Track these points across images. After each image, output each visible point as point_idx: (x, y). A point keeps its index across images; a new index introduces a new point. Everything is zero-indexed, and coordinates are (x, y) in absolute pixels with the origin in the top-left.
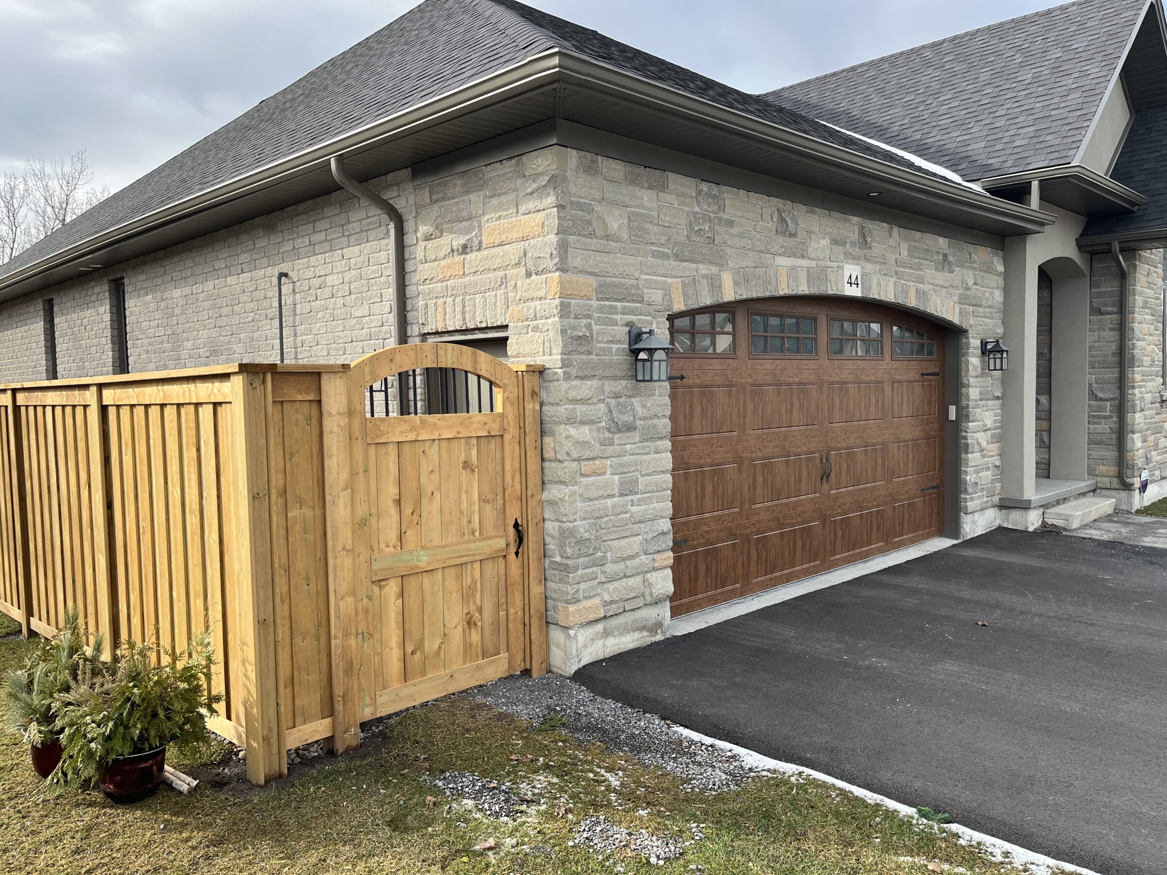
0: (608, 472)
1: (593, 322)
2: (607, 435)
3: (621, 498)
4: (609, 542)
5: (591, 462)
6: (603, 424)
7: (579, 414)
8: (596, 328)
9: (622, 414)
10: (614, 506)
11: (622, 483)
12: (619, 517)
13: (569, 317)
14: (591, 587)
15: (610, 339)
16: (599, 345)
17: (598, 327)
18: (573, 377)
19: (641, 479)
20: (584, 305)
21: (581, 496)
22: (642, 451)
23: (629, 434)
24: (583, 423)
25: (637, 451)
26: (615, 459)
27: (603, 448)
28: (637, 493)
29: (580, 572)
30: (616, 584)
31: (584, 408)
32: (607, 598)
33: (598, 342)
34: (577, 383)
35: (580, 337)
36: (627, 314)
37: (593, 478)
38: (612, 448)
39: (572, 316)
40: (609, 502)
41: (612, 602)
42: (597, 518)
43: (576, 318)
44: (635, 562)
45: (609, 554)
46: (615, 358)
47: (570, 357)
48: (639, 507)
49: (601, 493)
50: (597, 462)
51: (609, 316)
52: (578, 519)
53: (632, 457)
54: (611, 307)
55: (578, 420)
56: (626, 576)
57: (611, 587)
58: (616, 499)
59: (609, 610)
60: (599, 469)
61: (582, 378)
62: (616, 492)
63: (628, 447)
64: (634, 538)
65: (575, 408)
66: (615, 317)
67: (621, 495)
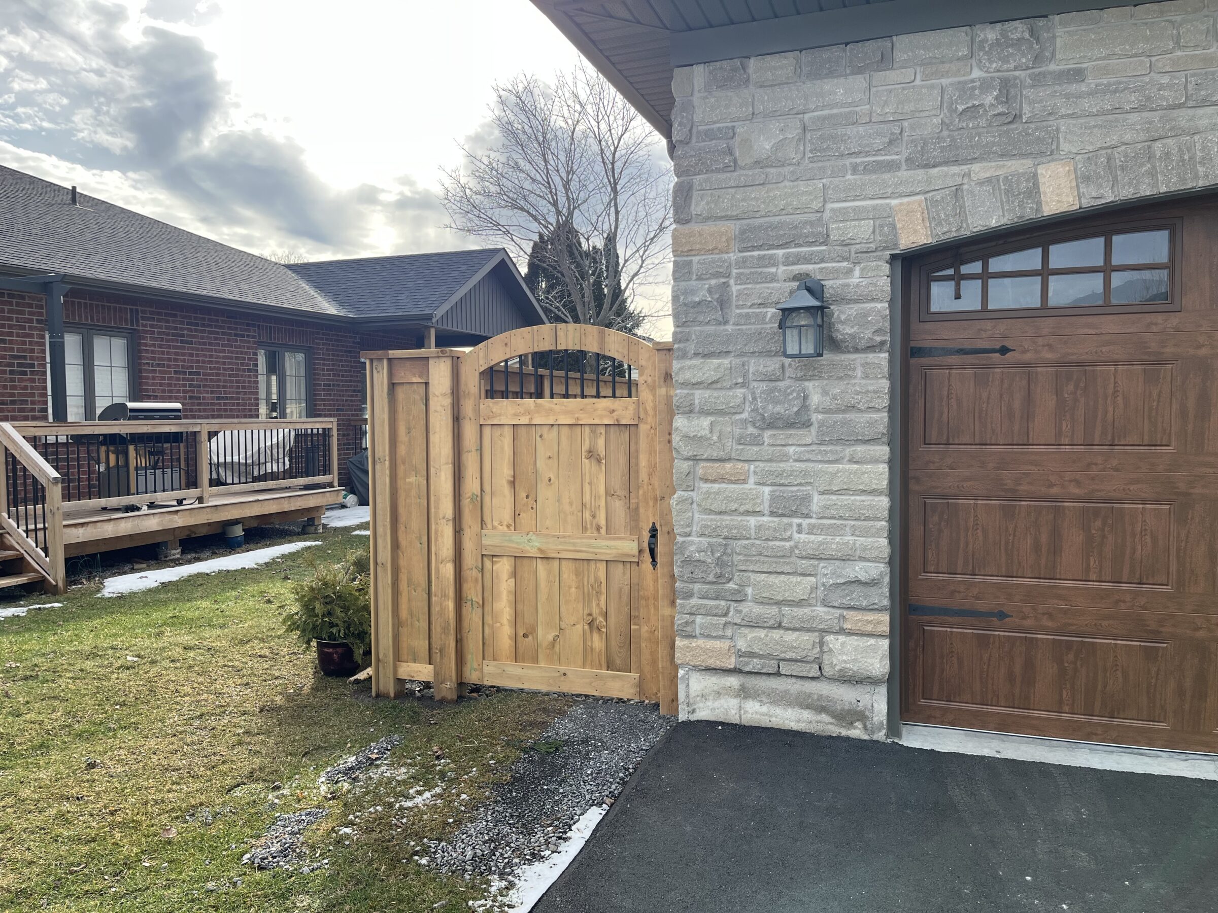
0: (752, 480)
1: (732, 282)
2: (751, 430)
3: (770, 519)
4: (750, 574)
5: (717, 465)
6: (745, 415)
7: (697, 402)
8: (735, 289)
9: (777, 402)
10: (759, 527)
11: (773, 498)
12: (771, 543)
13: (690, 280)
14: (711, 624)
15: (759, 302)
16: (738, 311)
17: (739, 287)
18: (690, 355)
19: (816, 498)
20: (713, 261)
21: (699, 506)
22: (820, 458)
23: (792, 432)
24: (704, 413)
25: (807, 456)
26: (761, 465)
27: (741, 447)
28: (808, 516)
29: (694, 601)
30: (762, 633)
31: (707, 393)
32: (742, 645)
33: (738, 307)
34: (697, 362)
35: (699, 303)
36: (794, 264)
37: (724, 486)
38: (756, 449)
39: (694, 277)
40: (753, 521)
41: (752, 655)
42: (726, 538)
43: (699, 278)
44: (799, 612)
45: (749, 591)
46: (768, 326)
47: (687, 330)
48: (812, 537)
49: (734, 506)
50: (728, 466)
51: (759, 270)
52: (694, 533)
53: (798, 464)
54: (761, 258)
55: (697, 409)
56: (780, 626)
57: (751, 634)
58: (765, 519)
59: (747, 664)
60: (731, 475)
61: (706, 356)
62: (766, 508)
63: (791, 450)
64: (799, 578)
65: (693, 394)
66: (773, 270)
67: (772, 514)
